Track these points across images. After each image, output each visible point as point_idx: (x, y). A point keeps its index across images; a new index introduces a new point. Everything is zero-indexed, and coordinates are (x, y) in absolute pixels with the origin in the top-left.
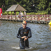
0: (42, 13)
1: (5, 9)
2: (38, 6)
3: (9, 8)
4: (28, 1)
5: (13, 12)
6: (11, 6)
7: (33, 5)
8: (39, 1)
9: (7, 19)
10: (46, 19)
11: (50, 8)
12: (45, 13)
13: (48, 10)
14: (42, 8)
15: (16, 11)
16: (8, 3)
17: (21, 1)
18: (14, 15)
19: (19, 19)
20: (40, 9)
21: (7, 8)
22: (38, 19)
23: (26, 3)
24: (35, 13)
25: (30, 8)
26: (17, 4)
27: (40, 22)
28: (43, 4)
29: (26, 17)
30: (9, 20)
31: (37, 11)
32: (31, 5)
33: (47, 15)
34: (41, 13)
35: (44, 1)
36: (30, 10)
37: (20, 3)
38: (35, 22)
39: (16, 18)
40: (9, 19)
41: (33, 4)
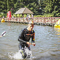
0: (49, 16)
1: (14, 12)
2: (45, 9)
3: (17, 11)
4: (35, 5)
5: (21, 15)
6: (19, 9)
7: (40, 9)
8: (46, 5)
9: (15, 21)
10: (52, 21)
11: (56, 11)
12: (51, 16)
13: (54, 13)
14: (49, 11)
15: (24, 14)
16: (16, 6)
17: (29, 5)
18: (22, 17)
19: (26, 21)
20: (46, 12)
21: (16, 11)
22: (44, 21)
23: (33, 6)
24: (42, 16)
25: (36, 11)
26: (24, 7)
27: (46, 24)
28: (49, 7)
29: (33, 19)
30: (17, 23)
31: (44, 14)
32: (38, 8)
33: (53, 17)
34: (47, 16)
35: (50, 5)
36: (37, 12)
37: (28, 6)
38: (41, 24)
39: (23, 21)
40: (17, 21)
41: (40, 7)
